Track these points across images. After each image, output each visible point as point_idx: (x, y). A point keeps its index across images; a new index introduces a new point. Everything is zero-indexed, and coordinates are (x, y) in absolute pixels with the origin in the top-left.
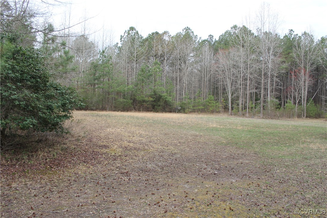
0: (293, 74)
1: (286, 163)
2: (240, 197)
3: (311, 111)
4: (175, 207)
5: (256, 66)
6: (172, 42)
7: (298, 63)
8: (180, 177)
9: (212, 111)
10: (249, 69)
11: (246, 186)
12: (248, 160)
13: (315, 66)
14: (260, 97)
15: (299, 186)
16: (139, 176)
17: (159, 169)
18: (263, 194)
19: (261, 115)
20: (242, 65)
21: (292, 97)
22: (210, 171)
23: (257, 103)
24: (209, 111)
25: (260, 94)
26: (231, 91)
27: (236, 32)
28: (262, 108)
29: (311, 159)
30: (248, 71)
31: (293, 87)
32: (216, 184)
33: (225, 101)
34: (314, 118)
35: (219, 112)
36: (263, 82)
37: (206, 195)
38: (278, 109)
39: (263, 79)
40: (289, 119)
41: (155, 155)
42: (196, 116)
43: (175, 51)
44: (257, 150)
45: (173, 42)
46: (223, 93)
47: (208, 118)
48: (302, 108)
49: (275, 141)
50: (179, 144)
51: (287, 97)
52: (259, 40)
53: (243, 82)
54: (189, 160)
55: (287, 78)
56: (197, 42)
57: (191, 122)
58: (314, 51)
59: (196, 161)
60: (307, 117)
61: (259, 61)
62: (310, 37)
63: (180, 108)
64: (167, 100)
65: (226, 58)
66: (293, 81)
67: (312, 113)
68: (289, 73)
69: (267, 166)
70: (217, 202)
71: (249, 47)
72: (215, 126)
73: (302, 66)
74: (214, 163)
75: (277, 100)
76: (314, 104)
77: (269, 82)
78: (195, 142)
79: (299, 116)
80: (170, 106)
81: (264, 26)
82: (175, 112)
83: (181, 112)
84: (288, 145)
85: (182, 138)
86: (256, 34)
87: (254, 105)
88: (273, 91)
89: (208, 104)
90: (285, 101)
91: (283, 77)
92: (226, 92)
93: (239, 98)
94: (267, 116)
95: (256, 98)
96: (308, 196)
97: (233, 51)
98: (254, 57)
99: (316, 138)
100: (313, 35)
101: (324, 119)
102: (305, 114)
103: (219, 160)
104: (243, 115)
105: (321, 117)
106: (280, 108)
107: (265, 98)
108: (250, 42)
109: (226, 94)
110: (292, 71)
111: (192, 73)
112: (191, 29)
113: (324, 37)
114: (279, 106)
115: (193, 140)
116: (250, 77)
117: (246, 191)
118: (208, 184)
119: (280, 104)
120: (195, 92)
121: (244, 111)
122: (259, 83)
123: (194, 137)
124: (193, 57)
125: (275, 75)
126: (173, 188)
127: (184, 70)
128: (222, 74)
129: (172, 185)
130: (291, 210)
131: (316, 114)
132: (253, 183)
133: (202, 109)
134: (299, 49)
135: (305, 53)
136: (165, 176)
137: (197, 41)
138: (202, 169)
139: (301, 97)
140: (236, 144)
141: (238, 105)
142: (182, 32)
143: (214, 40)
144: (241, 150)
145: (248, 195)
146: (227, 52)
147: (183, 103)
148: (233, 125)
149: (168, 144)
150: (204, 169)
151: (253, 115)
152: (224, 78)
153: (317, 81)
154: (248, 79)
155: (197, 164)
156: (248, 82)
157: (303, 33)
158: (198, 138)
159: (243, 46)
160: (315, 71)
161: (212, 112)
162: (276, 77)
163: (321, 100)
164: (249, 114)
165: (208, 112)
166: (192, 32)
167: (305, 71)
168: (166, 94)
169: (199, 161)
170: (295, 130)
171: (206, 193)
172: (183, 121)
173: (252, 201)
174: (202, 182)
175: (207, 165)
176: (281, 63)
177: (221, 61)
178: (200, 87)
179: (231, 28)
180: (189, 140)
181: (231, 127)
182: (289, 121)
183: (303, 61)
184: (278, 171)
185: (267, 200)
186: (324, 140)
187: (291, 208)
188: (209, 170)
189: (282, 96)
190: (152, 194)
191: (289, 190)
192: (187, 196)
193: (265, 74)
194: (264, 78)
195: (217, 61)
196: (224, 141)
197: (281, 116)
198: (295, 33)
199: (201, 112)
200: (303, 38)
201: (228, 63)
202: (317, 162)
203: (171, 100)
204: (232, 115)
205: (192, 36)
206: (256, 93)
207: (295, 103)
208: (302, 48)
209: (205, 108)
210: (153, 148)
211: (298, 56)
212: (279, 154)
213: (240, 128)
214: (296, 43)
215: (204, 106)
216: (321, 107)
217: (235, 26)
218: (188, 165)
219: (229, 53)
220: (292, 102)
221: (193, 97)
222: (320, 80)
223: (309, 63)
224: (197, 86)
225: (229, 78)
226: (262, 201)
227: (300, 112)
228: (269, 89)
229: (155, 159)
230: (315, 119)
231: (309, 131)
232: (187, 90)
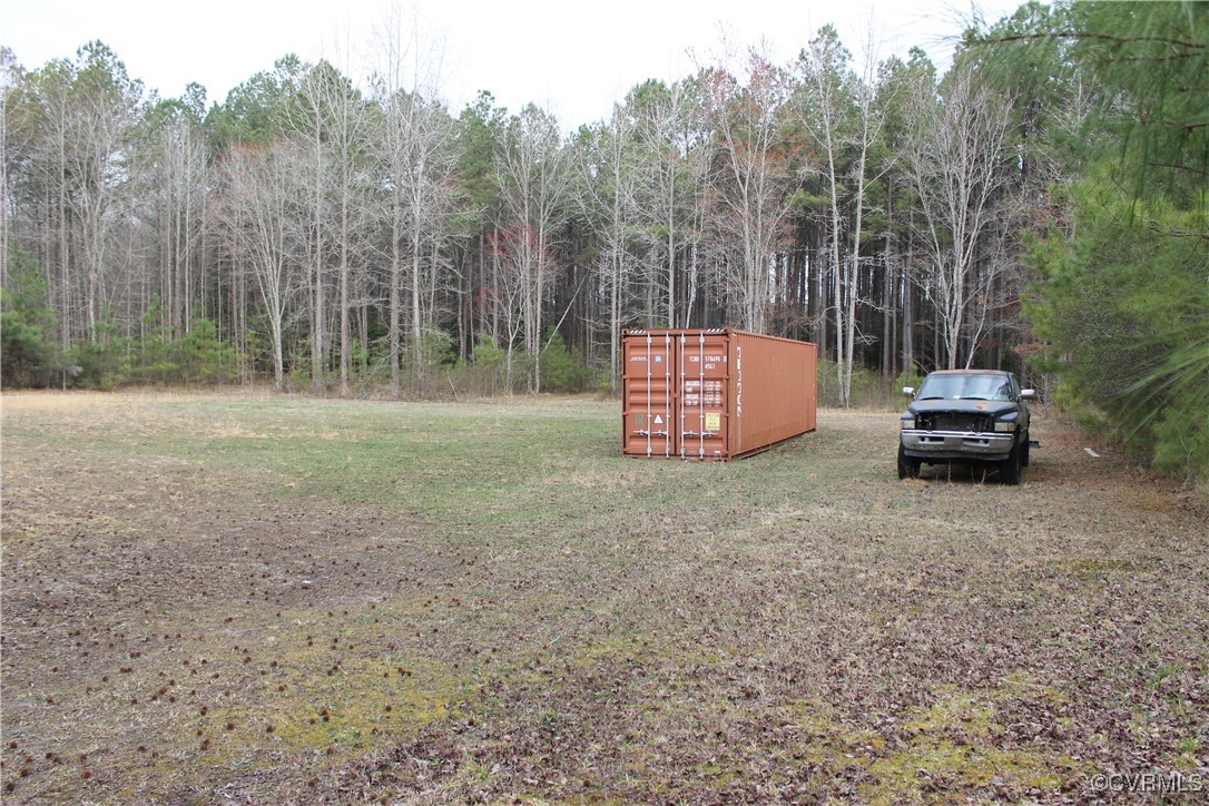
0: (495, 244)
1: (515, 535)
2: (415, 639)
3: (555, 370)
4: (227, 694)
5: (369, 212)
6: (28, 95)
7: (509, 206)
8: (190, 607)
9: (209, 377)
10: (345, 222)
11: (421, 610)
12: (396, 535)
13: (564, 221)
14: (388, 321)
15: (571, 591)
16: (35, 624)
17: (102, 596)
18: (478, 622)
19: (393, 387)
20: (319, 207)
21: (495, 323)
22: (285, 581)
23: (376, 345)
24: (198, 378)
25: (387, 313)
26: (281, 301)
27: (295, 81)
28: (395, 364)
29: (583, 515)
30: (344, 231)
31: (496, 289)
32: (326, 614)
33: (258, 341)
34: (565, 391)
35: (235, 382)
36: (395, 269)
37: (311, 648)
38: (449, 365)
39: (396, 261)
40: (487, 399)
41: (60, 550)
42: (150, 399)
43: (47, 134)
44: (415, 502)
45: (34, 99)
46: (251, 311)
47: (199, 404)
48: (526, 360)
49: (462, 471)
50: (131, 506)
51: (477, 324)
52: (380, 118)
53: (326, 271)
54: (194, 555)
55: (476, 258)
56: (139, 105)
57: (142, 421)
58: (560, 172)
59: (222, 554)
60: (543, 389)
61: (381, 196)
62: (546, 121)
63: (80, 369)
64: (21, 337)
65: (260, 177)
66: (495, 268)
67: (557, 377)
68: (482, 239)
69: (463, 547)
70: (353, 662)
71: (345, 141)
72: (236, 432)
73: (525, 216)
74: (287, 554)
75: (446, 334)
76: (564, 347)
77: (416, 270)
78: (188, 493)
79: (520, 388)
80: (36, 361)
81: (400, 72)
82: (60, 387)
83: (83, 388)
84: (504, 480)
85: (132, 482)
86: (367, 94)
87: (364, 354)
88: (429, 304)
89: (193, 351)
90: (469, 337)
91: (461, 253)
92: (264, 305)
93: (308, 326)
94: (416, 390)
95: (375, 327)
96: (600, 611)
97: (285, 154)
98: (363, 181)
99: (583, 455)
100: (557, 118)
101: (596, 395)
102: (538, 381)
103: (301, 543)
104: (329, 388)
105: (585, 390)
106: (454, 362)
107: (402, 328)
108: (349, 126)
109: (263, 312)
110: (493, 234)
111: (120, 227)
112: (112, 50)
113: (588, 126)
114: (450, 356)
115: (177, 488)
116: (348, 251)
117: (429, 623)
118: (300, 617)
119: (455, 348)
120: (137, 307)
121: (332, 375)
122: (383, 275)
123: (176, 475)
124: (123, 165)
125: (438, 245)
126: (187, 643)
127: (89, 217)
128: (245, 239)
129: (179, 636)
130: (567, 650)
131: (570, 379)
132: (436, 597)
133: (169, 372)
134: (515, 162)
135: (534, 174)
136: (137, 613)
137: (141, 102)
138: (258, 579)
139: (522, 322)
140: (338, 489)
141: (308, 353)
142: (73, 61)
143: (208, 105)
144: (363, 508)
145: (436, 631)
146: (262, 156)
147: (90, 351)
148: (304, 428)
149: (88, 506)
150: (264, 576)
151: (364, 390)
152: (254, 251)
153: (570, 271)
154: (344, 259)
155: (235, 565)
156: (344, 269)
157: (526, 109)
158: (194, 477)
159: (323, 138)
160: (562, 235)
161: (212, 382)
162: (441, 252)
163: (585, 333)
164: (349, 386)
165: (195, 381)
166: (121, 65)
167: (535, 236)
168: (16, 313)
169: (233, 555)
170: (513, 433)
171: (306, 642)
172: (107, 421)
173: (455, 643)
174: (278, 615)
175: (267, 564)
176: (458, 207)
177: (239, 186)
178: (157, 287)
179: (277, 65)
180: (164, 489)
181: (297, 434)
182: (489, 406)
183: (526, 202)
184: (500, 558)
185: (495, 635)
186: (607, 458)
187: (565, 647)
188: (281, 577)
189: (460, 319)
190: (123, 671)
191: (546, 604)
192: (249, 659)
193: (404, 242)
194: (400, 256)
195: (223, 189)
196: (293, 484)
197: (461, 391)
198: (498, 104)
199: (167, 384)
200: (524, 122)
201: (267, 195)
202: (601, 523)
203: (38, 338)
204: (287, 392)
205: (117, 82)
206: (371, 309)
207: (504, 345)
208: (523, 156)
209: (182, 368)
210: (36, 525)
211: (512, 183)
212: (489, 509)
213: (330, 436)
214: (503, 140)
215: (177, 360)
216: (585, 355)
217: (293, 58)
218: (201, 570)
219: (270, 159)
220: (494, 339)
221: (129, 324)
222: (579, 267)
223: (544, 208)
224: (143, 281)
225: (271, 252)
226: (483, 640)
227: (522, 375)
228: (416, 295)
229: (64, 564)
230: (567, 396)
231: (558, 436)
232: (103, 297)
